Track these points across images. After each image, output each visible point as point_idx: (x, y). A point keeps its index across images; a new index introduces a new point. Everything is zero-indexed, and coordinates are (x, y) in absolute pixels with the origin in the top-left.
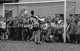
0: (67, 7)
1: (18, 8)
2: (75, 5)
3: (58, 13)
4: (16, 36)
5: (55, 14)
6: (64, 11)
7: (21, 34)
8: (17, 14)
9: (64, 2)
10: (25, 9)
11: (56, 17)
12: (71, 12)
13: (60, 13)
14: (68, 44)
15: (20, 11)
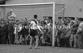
0: (56, 9)
1: (5, 10)
2: (64, 7)
3: (46, 16)
4: (3, 40)
5: (43, 16)
6: (52, 14)
7: (8, 37)
8: (4, 17)
9: (53, 4)
10: (12, 12)
11: (45, 20)
12: (59, 14)
13: (49, 16)
14: (57, 47)
15: (6, 13)
